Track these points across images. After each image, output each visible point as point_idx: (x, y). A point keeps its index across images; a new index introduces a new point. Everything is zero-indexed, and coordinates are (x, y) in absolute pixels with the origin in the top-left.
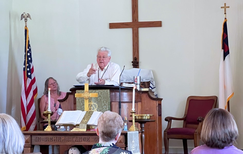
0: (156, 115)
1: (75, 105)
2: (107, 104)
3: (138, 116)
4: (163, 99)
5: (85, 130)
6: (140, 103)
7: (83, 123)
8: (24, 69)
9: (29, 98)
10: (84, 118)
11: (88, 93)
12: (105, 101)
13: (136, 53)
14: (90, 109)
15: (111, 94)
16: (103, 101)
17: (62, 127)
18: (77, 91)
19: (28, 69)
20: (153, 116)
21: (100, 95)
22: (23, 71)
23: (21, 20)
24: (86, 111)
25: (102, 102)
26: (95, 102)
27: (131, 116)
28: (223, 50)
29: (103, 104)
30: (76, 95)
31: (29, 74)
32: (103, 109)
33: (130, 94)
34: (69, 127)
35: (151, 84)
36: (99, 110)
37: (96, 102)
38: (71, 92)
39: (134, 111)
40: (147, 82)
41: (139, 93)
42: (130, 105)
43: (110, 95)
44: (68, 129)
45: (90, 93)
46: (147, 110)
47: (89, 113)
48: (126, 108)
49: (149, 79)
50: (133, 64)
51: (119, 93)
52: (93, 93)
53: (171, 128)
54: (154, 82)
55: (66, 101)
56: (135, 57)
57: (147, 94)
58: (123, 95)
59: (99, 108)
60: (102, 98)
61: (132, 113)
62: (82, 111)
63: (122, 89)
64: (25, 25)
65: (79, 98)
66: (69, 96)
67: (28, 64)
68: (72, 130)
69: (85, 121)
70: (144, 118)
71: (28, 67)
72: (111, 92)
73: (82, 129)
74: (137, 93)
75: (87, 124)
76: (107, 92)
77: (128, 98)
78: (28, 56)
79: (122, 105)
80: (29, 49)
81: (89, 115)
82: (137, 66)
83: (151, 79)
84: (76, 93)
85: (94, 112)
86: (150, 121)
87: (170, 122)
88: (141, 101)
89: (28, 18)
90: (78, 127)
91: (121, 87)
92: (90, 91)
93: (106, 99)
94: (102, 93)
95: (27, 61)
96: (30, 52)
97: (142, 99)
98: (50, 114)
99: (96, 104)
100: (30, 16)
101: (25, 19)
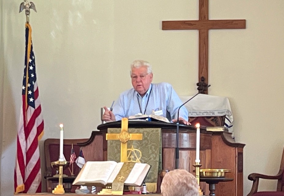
0: (234, 169)
1: (105, 152)
2: (156, 152)
3: (206, 172)
4: (244, 145)
5: (121, 193)
6: (210, 150)
7: (119, 181)
8: (24, 91)
9: (29, 138)
10: (119, 174)
11: (126, 134)
12: (153, 147)
13: (204, 70)
14: (129, 159)
15: (164, 136)
16: (150, 146)
17: (82, 188)
18: (109, 129)
19: (30, 92)
20: (230, 172)
21: (146, 136)
22: (22, 96)
23: (20, 12)
24: (123, 163)
25: (149, 148)
26: (137, 148)
27: (195, 171)
29: (150, 151)
30: (108, 135)
31: (31, 100)
32: (151, 158)
33: (193, 135)
34: (95, 188)
35: (226, 119)
36: (143, 161)
37: (139, 148)
38: (99, 130)
39: (199, 164)
40: (220, 117)
41: (207, 135)
42: (193, 154)
43: (162, 138)
44: (93, 192)
45: (131, 133)
46: (220, 162)
47: (129, 165)
48: (187, 159)
49: (224, 112)
50: (198, 87)
51: (176, 134)
52: (135, 133)
53: (258, 191)
54: (232, 117)
55: (90, 145)
56: (201, 76)
57: (220, 137)
59: (144, 158)
60: (150, 142)
61: (195, 166)
62: (116, 163)
63: (180, 127)
64: (26, 21)
65: (113, 141)
66: (96, 137)
67: (30, 84)
68: (99, 192)
69: (121, 178)
70: (215, 174)
71: (29, 89)
72: (163, 132)
73: (115, 191)
74: (205, 134)
75: (124, 183)
76: (157, 132)
77: (189, 141)
78: (29, 71)
79: (181, 153)
80: (31, 60)
81: (127, 170)
82: (204, 90)
83: (226, 112)
84: (107, 133)
85: (136, 164)
86: (224, 180)
87: (256, 181)
88: (210, 148)
89: (31, 10)
90: (109, 188)
91: (180, 125)
92: (130, 131)
93: (155, 144)
94: (149, 134)
95: (29, 79)
96: (34, 65)
97: (213, 145)
98: (62, 165)
99: (140, 151)
100: (34, 6)
101: (27, 11)
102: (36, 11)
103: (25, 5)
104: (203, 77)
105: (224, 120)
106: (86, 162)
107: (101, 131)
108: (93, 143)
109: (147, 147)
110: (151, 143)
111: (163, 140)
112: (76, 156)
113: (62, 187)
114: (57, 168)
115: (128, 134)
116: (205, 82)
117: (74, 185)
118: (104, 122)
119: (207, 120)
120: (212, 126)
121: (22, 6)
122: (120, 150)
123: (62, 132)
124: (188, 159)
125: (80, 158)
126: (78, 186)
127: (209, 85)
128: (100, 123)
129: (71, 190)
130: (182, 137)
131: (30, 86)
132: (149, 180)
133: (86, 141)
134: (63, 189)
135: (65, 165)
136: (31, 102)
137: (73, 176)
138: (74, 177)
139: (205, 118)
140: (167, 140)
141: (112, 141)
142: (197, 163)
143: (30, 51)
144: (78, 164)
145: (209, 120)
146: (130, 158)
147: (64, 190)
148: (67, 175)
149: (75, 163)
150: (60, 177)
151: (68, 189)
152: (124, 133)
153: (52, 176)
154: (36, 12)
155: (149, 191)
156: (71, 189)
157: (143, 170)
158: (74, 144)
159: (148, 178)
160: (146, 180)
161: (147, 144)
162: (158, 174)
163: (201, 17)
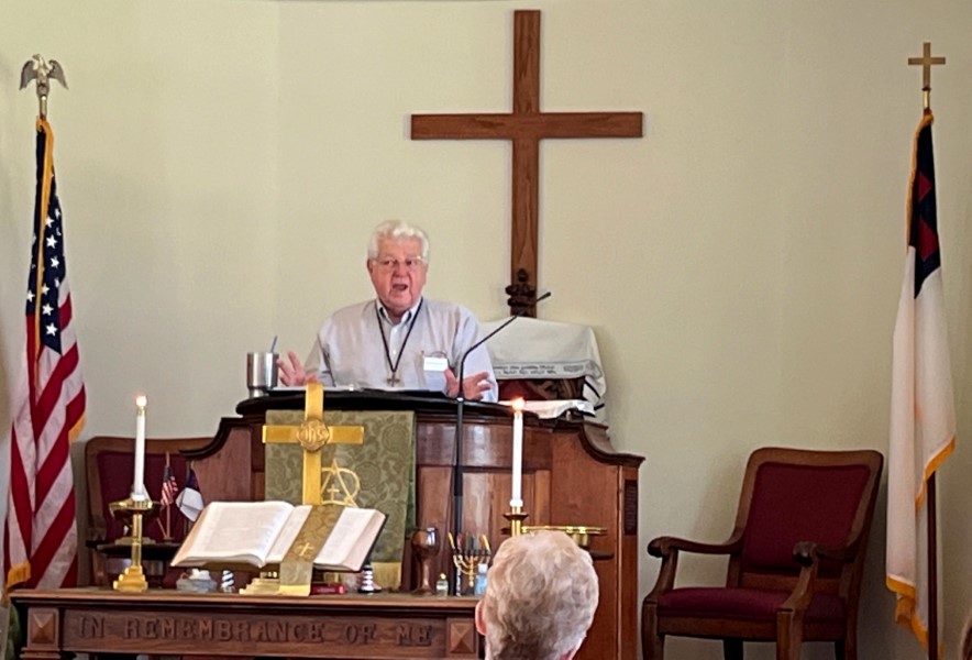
0: (612, 526)
1: (258, 474)
2: (400, 477)
4: (640, 460)
5: (304, 590)
6: (547, 473)
7: (298, 558)
8: (30, 306)
9: (45, 435)
10: (300, 538)
11: (319, 426)
12: (392, 463)
13: (527, 248)
14: (326, 496)
15: (421, 432)
16: (382, 460)
17: (196, 574)
18: (269, 413)
19: (48, 309)
20: (604, 533)
21: (372, 434)
22: (24, 319)
23: (21, 88)
24: (309, 508)
25: (381, 466)
26: (348, 467)
27: (506, 531)
28: (912, 249)
29: (384, 477)
30: (267, 431)
31: (51, 330)
32: (385, 495)
33: (503, 431)
34: (231, 576)
35: (586, 387)
36: (364, 501)
37: (354, 466)
38: (240, 416)
39: (518, 512)
40: (569, 380)
41: (541, 429)
42: (500, 484)
43: (417, 438)
44: (225, 585)
45: (328, 424)
46: (575, 506)
47: (325, 514)
48: (485, 498)
49: (582, 367)
50: (509, 297)
51: (453, 428)
52: (343, 425)
53: (676, 587)
54: (602, 381)
55: (216, 455)
56: (522, 265)
57: (574, 437)
58: (473, 439)
59: (365, 493)
60: (382, 448)
61: (509, 518)
62: (290, 506)
63: (467, 409)
64: (38, 114)
65: (280, 444)
66: (233, 433)
67: (48, 286)
68: (244, 588)
69: (305, 549)
71: (45, 300)
72: (419, 421)
73: (289, 585)
74: (535, 429)
75: (315, 564)
76: (402, 423)
77: (491, 449)
78: (47, 249)
79: (469, 480)
80: (52, 221)
81: (322, 525)
82: (527, 306)
83: (587, 367)
84: (264, 422)
85: (347, 510)
87: (671, 560)
88: (548, 467)
89: (51, 80)
90: (272, 578)
91: (467, 403)
92: (329, 418)
93: (397, 454)
94: (382, 426)
95: (45, 274)
96: (59, 234)
97: (555, 458)
98: (140, 512)
99: (355, 475)
100: (61, 71)
101: (41, 85)
102: (64, 84)
103: (35, 67)
104: (522, 271)
105: (582, 389)
106: (206, 504)
107: (249, 416)
108: (223, 452)
109: (374, 462)
110: (384, 453)
111: (420, 445)
112: (178, 486)
113: (141, 572)
114: (126, 520)
115: (323, 426)
116: (529, 283)
117: (176, 567)
118: (257, 394)
119: (533, 388)
121: (28, 72)
122: (299, 470)
123: (141, 421)
124: (487, 496)
125: (189, 492)
126: (185, 570)
127: (539, 295)
128: (246, 397)
129: (166, 580)
130: (470, 436)
131: (49, 292)
132: (381, 555)
133: (208, 443)
134: (143, 578)
135: (148, 511)
136: (51, 335)
137: (167, 541)
138: (175, 545)
139: (530, 384)
140: (428, 444)
141: (277, 447)
142: (516, 508)
143: (48, 195)
144: (183, 509)
145: (540, 389)
146: (329, 494)
147: (147, 579)
148: (151, 538)
149: (173, 506)
150: (135, 544)
151: (156, 577)
152: (311, 423)
153: (110, 539)
154: (65, 90)
155: (379, 584)
156: (162, 577)
157: (366, 528)
158: (173, 453)
159: (379, 550)
160: (374, 554)
161: (376, 454)
162: (406, 539)
163: (520, 106)
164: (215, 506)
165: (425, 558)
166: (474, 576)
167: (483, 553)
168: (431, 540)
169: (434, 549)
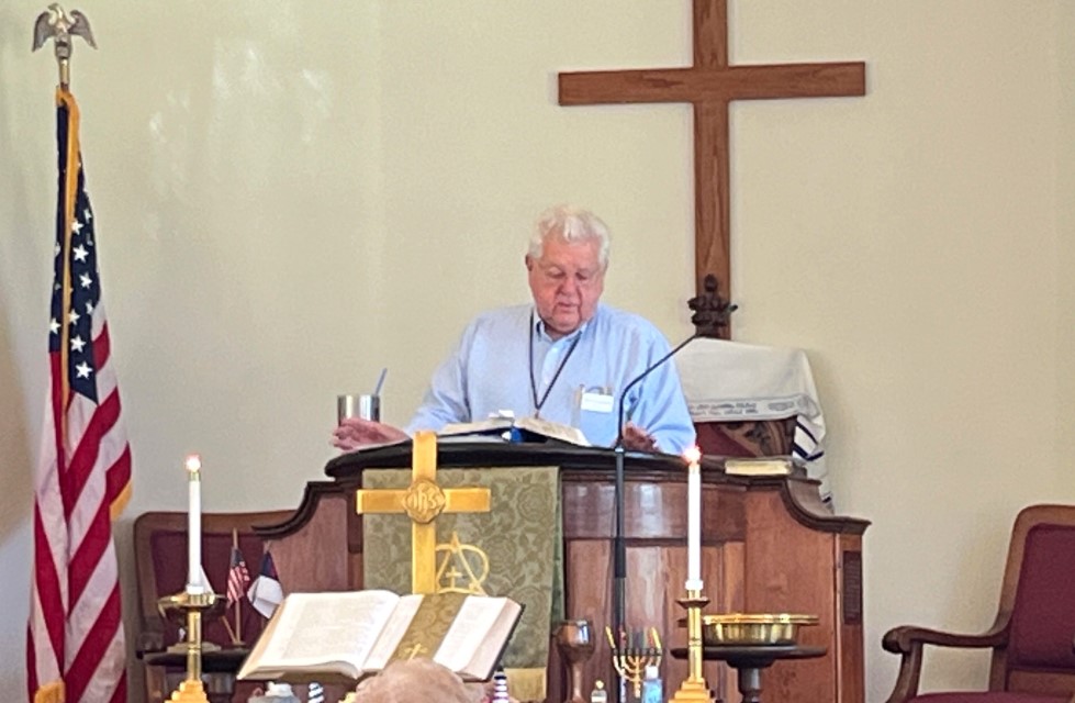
0: (828, 615)
1: (357, 556)
2: (542, 555)
3: (724, 625)
4: (865, 524)
6: (739, 545)
8: (55, 340)
9: (80, 512)
10: (408, 638)
11: (431, 489)
12: (531, 537)
13: (715, 250)
14: (444, 582)
15: (569, 496)
16: (518, 532)
17: (275, 689)
18: (367, 473)
19: (78, 344)
20: (814, 623)
21: (505, 498)
22: (48, 356)
23: (35, 47)
24: (420, 597)
25: (516, 541)
26: (473, 543)
27: (684, 623)
29: (521, 554)
30: (363, 497)
31: (84, 370)
32: (523, 578)
33: (674, 491)
34: (320, 690)
35: (798, 429)
36: (495, 589)
37: (480, 542)
38: (331, 479)
39: (697, 597)
40: (775, 421)
41: (730, 487)
42: (677, 563)
43: (563, 502)
45: (443, 486)
46: (778, 588)
47: (441, 606)
48: (657, 578)
49: (792, 405)
50: (694, 312)
51: (613, 488)
52: (464, 486)
53: (921, 691)
54: (819, 421)
55: (302, 531)
56: (709, 270)
57: (776, 494)
58: (639, 502)
59: (497, 576)
60: (518, 517)
61: (686, 605)
62: (394, 596)
63: (627, 461)
64: (58, 83)
65: (383, 515)
66: (322, 503)
67: (77, 312)
69: (415, 651)
70: (759, 634)
71: (74, 331)
72: (565, 479)
74: (723, 487)
76: (544, 483)
77: (664, 514)
78: (74, 263)
79: (632, 558)
80: (81, 226)
81: (436, 621)
82: (717, 324)
83: (799, 403)
84: (360, 486)
85: (469, 600)
86: (792, 653)
87: (913, 658)
88: (740, 537)
89: (74, 38)
91: (629, 455)
92: (445, 479)
93: (536, 525)
94: (515, 488)
95: (73, 295)
96: (90, 243)
97: (751, 525)
98: (197, 609)
99: (482, 554)
100: (87, 25)
101: (60, 44)
102: (93, 44)
103: (52, 21)
104: (710, 278)
105: (793, 434)
106: (285, 593)
107: (342, 479)
108: (310, 526)
109: (507, 536)
110: (521, 523)
111: (568, 511)
112: (250, 575)
113: (201, 688)
114: (181, 621)
115: (438, 489)
116: (721, 294)
117: (244, 681)
119: (729, 432)
120: (747, 455)
121: (42, 26)
122: (408, 548)
123: (195, 487)
124: (660, 575)
125: (263, 581)
126: (259, 684)
127: (733, 304)
130: (635, 496)
131: (78, 321)
132: (519, 659)
133: (290, 517)
134: (205, 695)
135: (209, 606)
136: (83, 377)
137: (237, 647)
138: (247, 651)
139: (724, 429)
140: (580, 510)
141: (378, 519)
142: (694, 592)
143: (74, 192)
144: (256, 605)
145: (738, 435)
146: (449, 579)
147: (209, 697)
148: (216, 643)
149: (245, 602)
150: (192, 652)
151: (223, 694)
152: (421, 486)
153: (164, 649)
154: (92, 48)
156: (231, 694)
157: (496, 622)
158: (242, 530)
159: (515, 652)
160: (509, 658)
161: (510, 525)
162: (552, 636)
163: (702, 58)
164: (297, 600)
165: (574, 662)
166: (641, 683)
167: (652, 652)
168: (581, 637)
169: (588, 649)
